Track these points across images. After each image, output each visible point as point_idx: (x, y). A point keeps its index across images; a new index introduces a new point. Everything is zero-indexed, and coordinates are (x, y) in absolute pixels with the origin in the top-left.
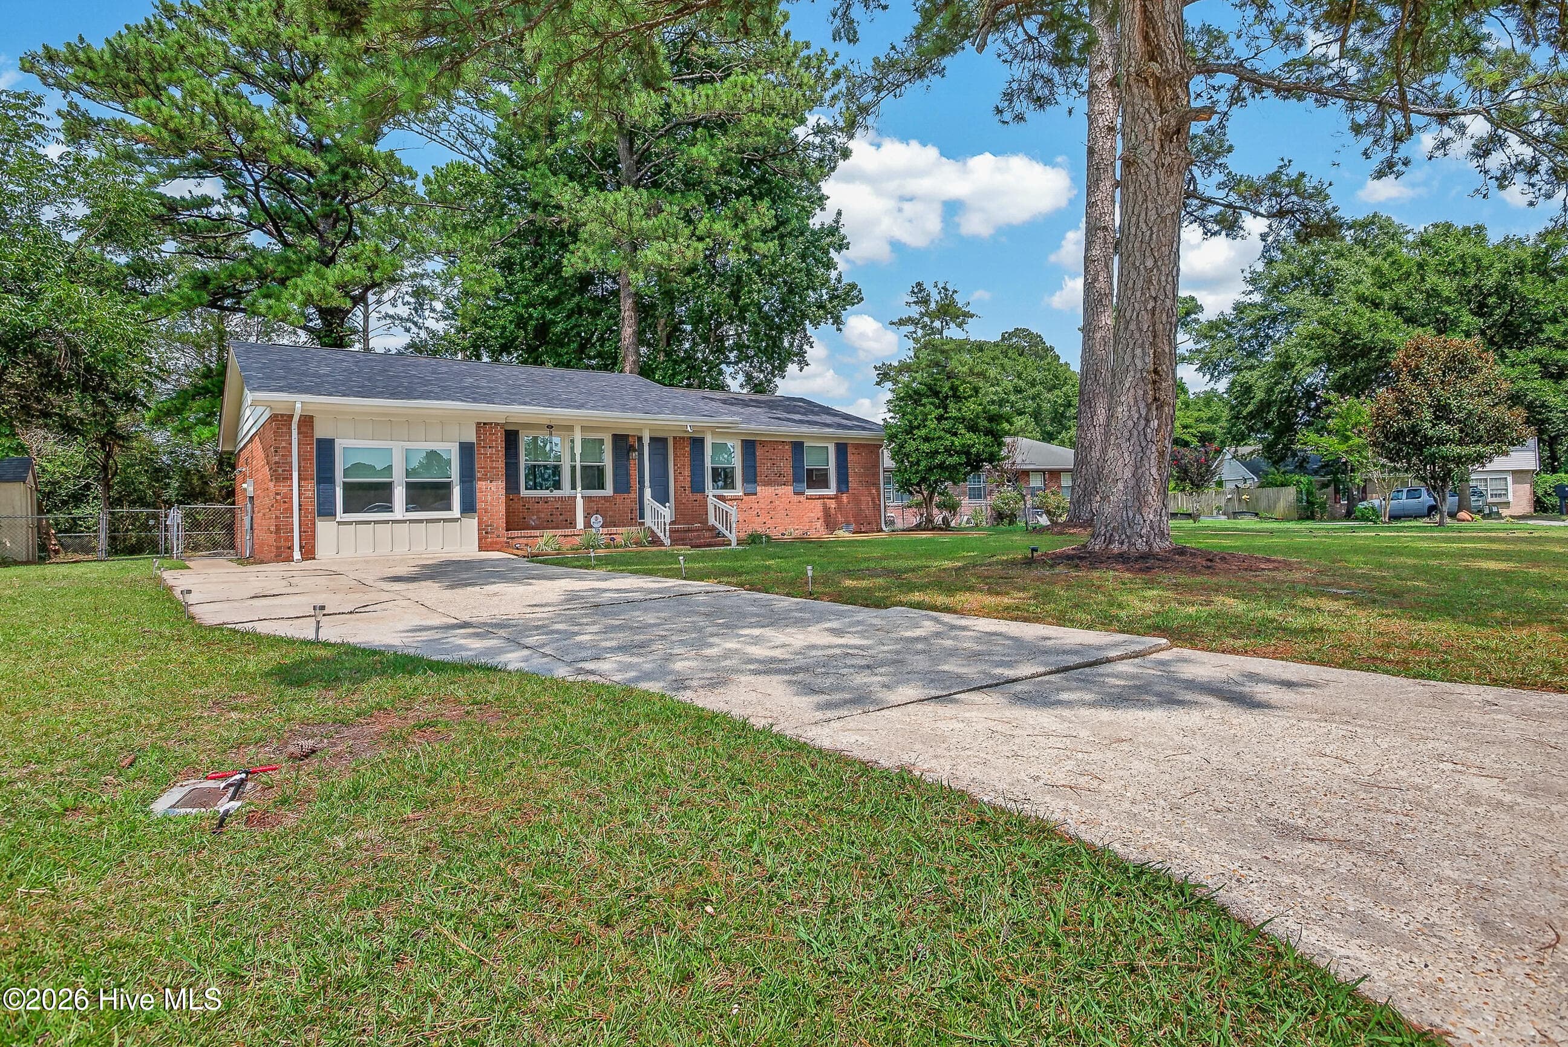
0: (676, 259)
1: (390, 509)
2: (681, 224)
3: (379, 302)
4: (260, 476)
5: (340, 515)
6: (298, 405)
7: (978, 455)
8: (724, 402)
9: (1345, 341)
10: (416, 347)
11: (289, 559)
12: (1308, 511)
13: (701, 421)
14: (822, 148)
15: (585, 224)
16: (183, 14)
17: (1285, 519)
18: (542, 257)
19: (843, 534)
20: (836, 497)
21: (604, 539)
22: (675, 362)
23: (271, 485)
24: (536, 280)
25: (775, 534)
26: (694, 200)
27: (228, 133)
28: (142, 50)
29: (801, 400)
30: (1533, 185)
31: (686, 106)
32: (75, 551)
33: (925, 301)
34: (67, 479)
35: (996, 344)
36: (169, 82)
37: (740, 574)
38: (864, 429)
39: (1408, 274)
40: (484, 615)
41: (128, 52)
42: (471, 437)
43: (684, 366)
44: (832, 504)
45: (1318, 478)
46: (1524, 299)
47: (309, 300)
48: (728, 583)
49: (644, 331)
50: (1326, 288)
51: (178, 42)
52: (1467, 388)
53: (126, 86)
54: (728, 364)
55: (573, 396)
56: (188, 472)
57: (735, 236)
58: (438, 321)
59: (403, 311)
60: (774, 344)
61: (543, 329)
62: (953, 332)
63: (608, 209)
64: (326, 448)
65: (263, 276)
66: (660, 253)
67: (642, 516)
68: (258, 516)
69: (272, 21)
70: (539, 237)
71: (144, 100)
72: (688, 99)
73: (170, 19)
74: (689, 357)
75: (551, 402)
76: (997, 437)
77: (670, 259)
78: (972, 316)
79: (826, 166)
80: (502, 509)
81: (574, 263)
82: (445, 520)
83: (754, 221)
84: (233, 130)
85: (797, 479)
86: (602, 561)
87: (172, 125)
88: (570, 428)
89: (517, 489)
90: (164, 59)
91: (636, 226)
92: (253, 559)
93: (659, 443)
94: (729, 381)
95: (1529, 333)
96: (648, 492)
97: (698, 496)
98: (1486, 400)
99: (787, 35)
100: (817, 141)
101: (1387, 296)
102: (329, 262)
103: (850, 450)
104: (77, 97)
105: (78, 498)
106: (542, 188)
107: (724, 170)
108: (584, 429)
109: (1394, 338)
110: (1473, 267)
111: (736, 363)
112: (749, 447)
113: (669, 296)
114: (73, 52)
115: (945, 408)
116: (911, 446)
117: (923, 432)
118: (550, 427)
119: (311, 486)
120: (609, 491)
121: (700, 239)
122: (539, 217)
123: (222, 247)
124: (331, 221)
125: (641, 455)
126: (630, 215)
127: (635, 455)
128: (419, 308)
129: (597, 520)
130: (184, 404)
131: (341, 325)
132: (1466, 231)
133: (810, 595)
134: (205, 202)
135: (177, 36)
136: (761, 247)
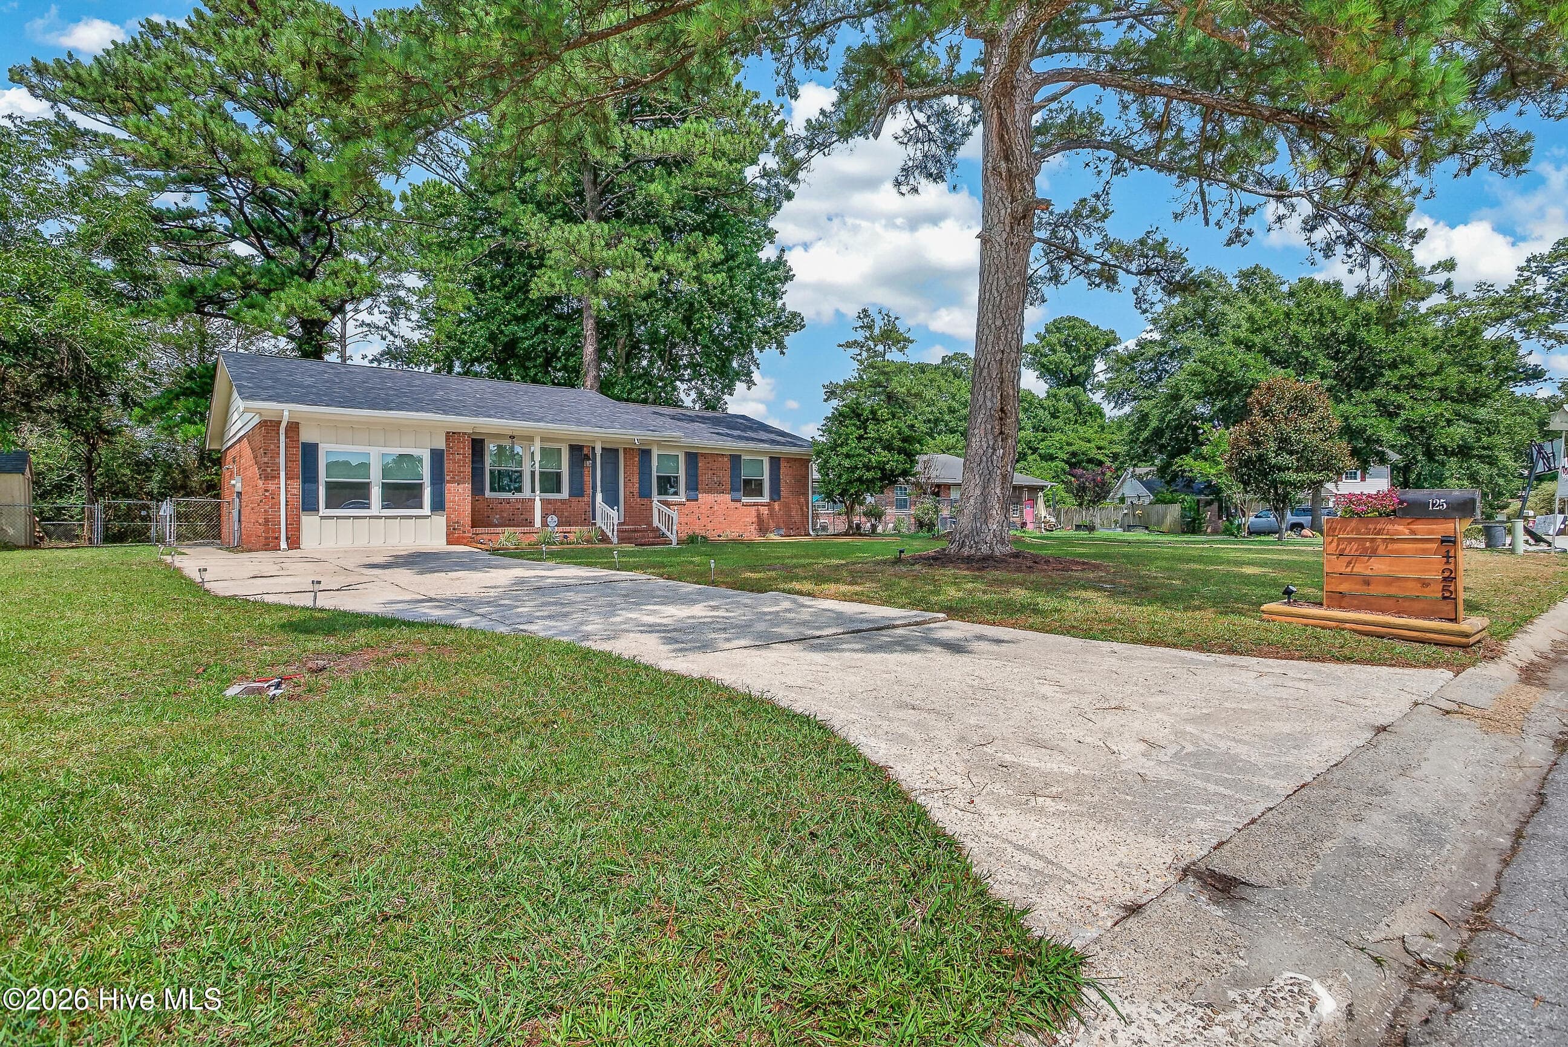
0: (633, 287)
1: (368, 506)
2: (638, 254)
3: (356, 311)
4: (249, 473)
5: (323, 511)
6: (286, 413)
7: (892, 471)
8: (673, 418)
9: (1221, 378)
10: (391, 354)
11: (277, 548)
12: (1191, 526)
13: (649, 436)
14: (768, 190)
15: (550, 252)
16: (168, 33)
17: (1170, 532)
18: (511, 277)
19: (773, 537)
20: (768, 505)
21: (559, 537)
22: (633, 378)
23: (260, 483)
24: (506, 298)
25: (712, 535)
26: (652, 233)
27: (215, 152)
28: (131, 70)
29: (743, 417)
30: (1350, 256)
31: (644, 148)
32: (59, 538)
33: (870, 327)
34: (50, 469)
35: (937, 367)
36: (157, 101)
37: (665, 567)
38: (795, 445)
39: (1276, 322)
40: (448, 593)
41: (116, 69)
42: (441, 444)
43: (640, 383)
44: (765, 511)
45: (1203, 497)
46: (1369, 347)
47: (292, 310)
48: (653, 574)
49: (605, 348)
50: (1212, 329)
51: (166, 64)
52: (1306, 424)
53: (114, 102)
54: (682, 381)
55: (534, 410)
56: (170, 466)
57: (687, 267)
58: (413, 330)
59: (379, 319)
60: (724, 366)
61: (511, 346)
62: (894, 356)
63: (572, 239)
64: (310, 452)
65: (247, 287)
66: (619, 281)
67: (594, 518)
68: (246, 512)
69: (257, 50)
70: (509, 258)
71: (133, 118)
72: (646, 141)
73: (156, 38)
74: (646, 373)
75: (513, 415)
76: (910, 456)
77: (628, 285)
78: (912, 342)
79: (772, 205)
80: (468, 508)
81: (541, 285)
82: (417, 517)
83: (704, 255)
84: (220, 150)
85: (734, 489)
86: (553, 555)
87: (160, 145)
88: (530, 439)
89: (482, 491)
90: (153, 79)
91: (596, 255)
92: (241, 547)
93: (611, 453)
94: (682, 396)
95: (1373, 376)
96: (599, 497)
97: (645, 501)
98: (1320, 435)
99: (738, 86)
100: (764, 183)
101: (1257, 339)
102: (310, 276)
103: (783, 464)
104: (64, 109)
105: (61, 489)
106: (510, 215)
107: (678, 205)
108: (542, 440)
109: (1260, 377)
110: (1329, 318)
111: (690, 380)
112: (692, 458)
113: (628, 318)
114: (62, 68)
115: (865, 429)
116: (834, 461)
117: (845, 450)
118: (512, 437)
119: (297, 486)
120: (565, 494)
121: (656, 269)
122: (509, 241)
123: (205, 256)
124: (311, 235)
125: (594, 463)
126: (592, 245)
127: (589, 463)
128: (394, 317)
129: (552, 520)
130: (170, 403)
131: (320, 333)
132: (1327, 285)
133: (713, 583)
134: (190, 214)
135: (164, 56)
136: (710, 279)
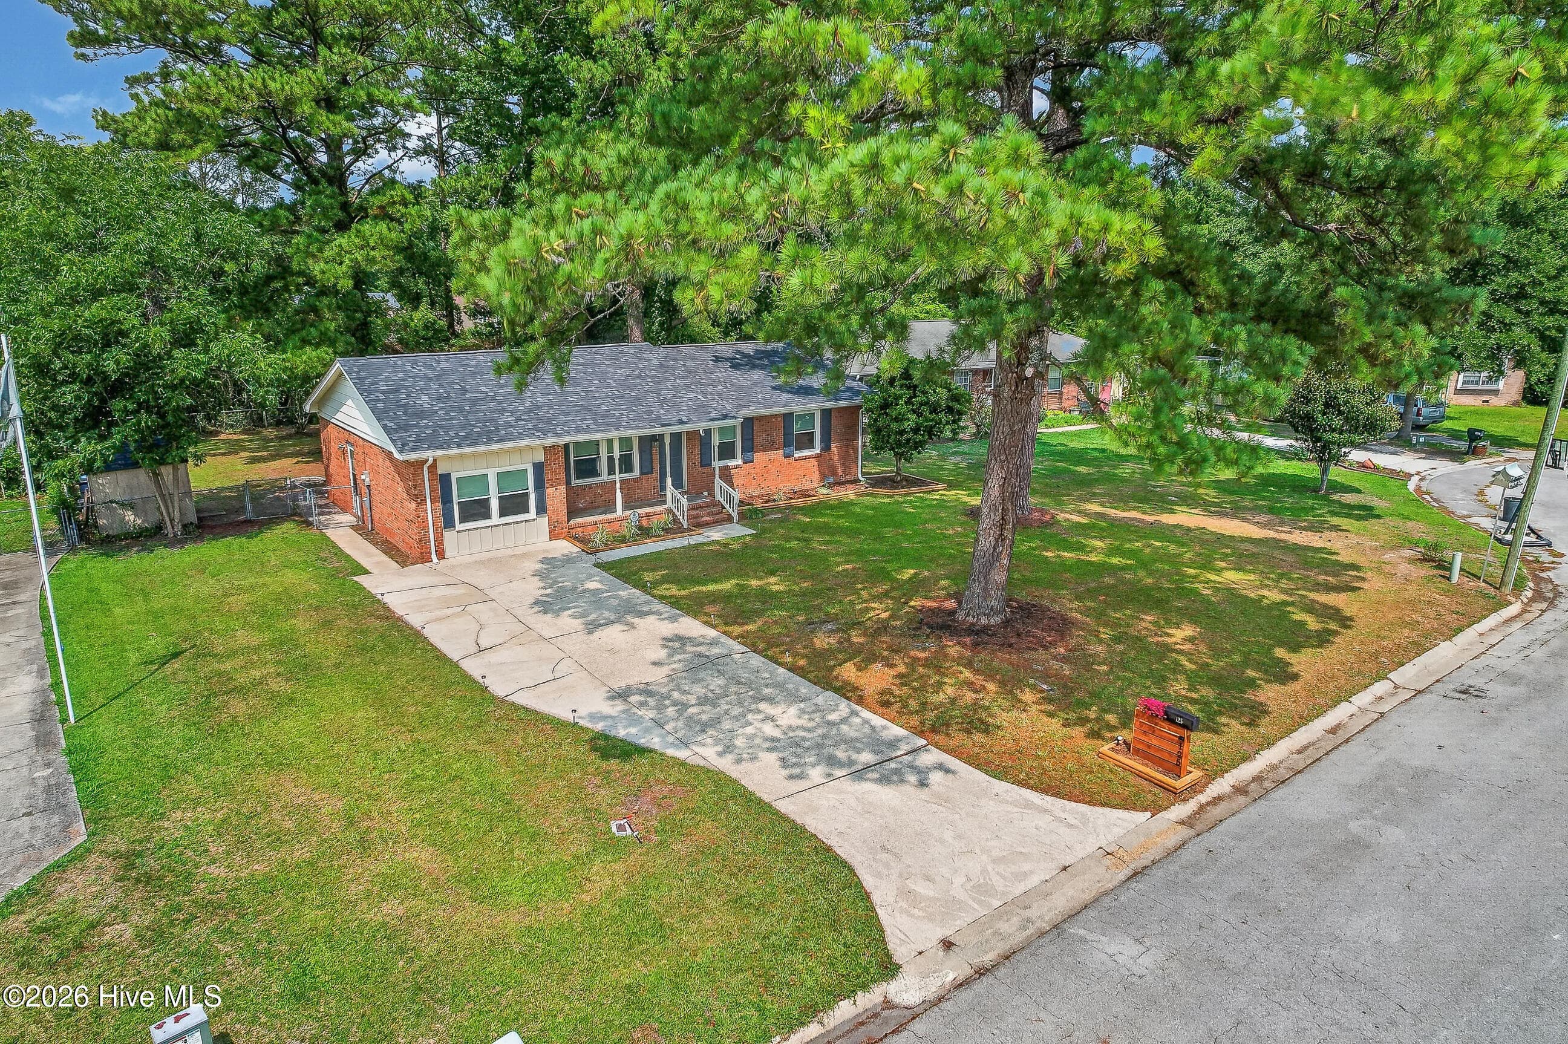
1: (489, 517)
5: (459, 526)
6: (431, 459)
11: (429, 560)
13: (711, 426)
19: (824, 490)
20: (819, 456)
21: (638, 523)
25: (766, 492)
42: (541, 458)
44: (815, 463)
64: (446, 479)
80: (564, 505)
82: (526, 521)
85: (787, 444)
88: (611, 441)
89: (570, 482)
93: (676, 437)
96: (669, 481)
97: (706, 469)
103: (833, 415)
112: (748, 424)
119: (439, 508)
120: (636, 473)
127: (658, 448)
